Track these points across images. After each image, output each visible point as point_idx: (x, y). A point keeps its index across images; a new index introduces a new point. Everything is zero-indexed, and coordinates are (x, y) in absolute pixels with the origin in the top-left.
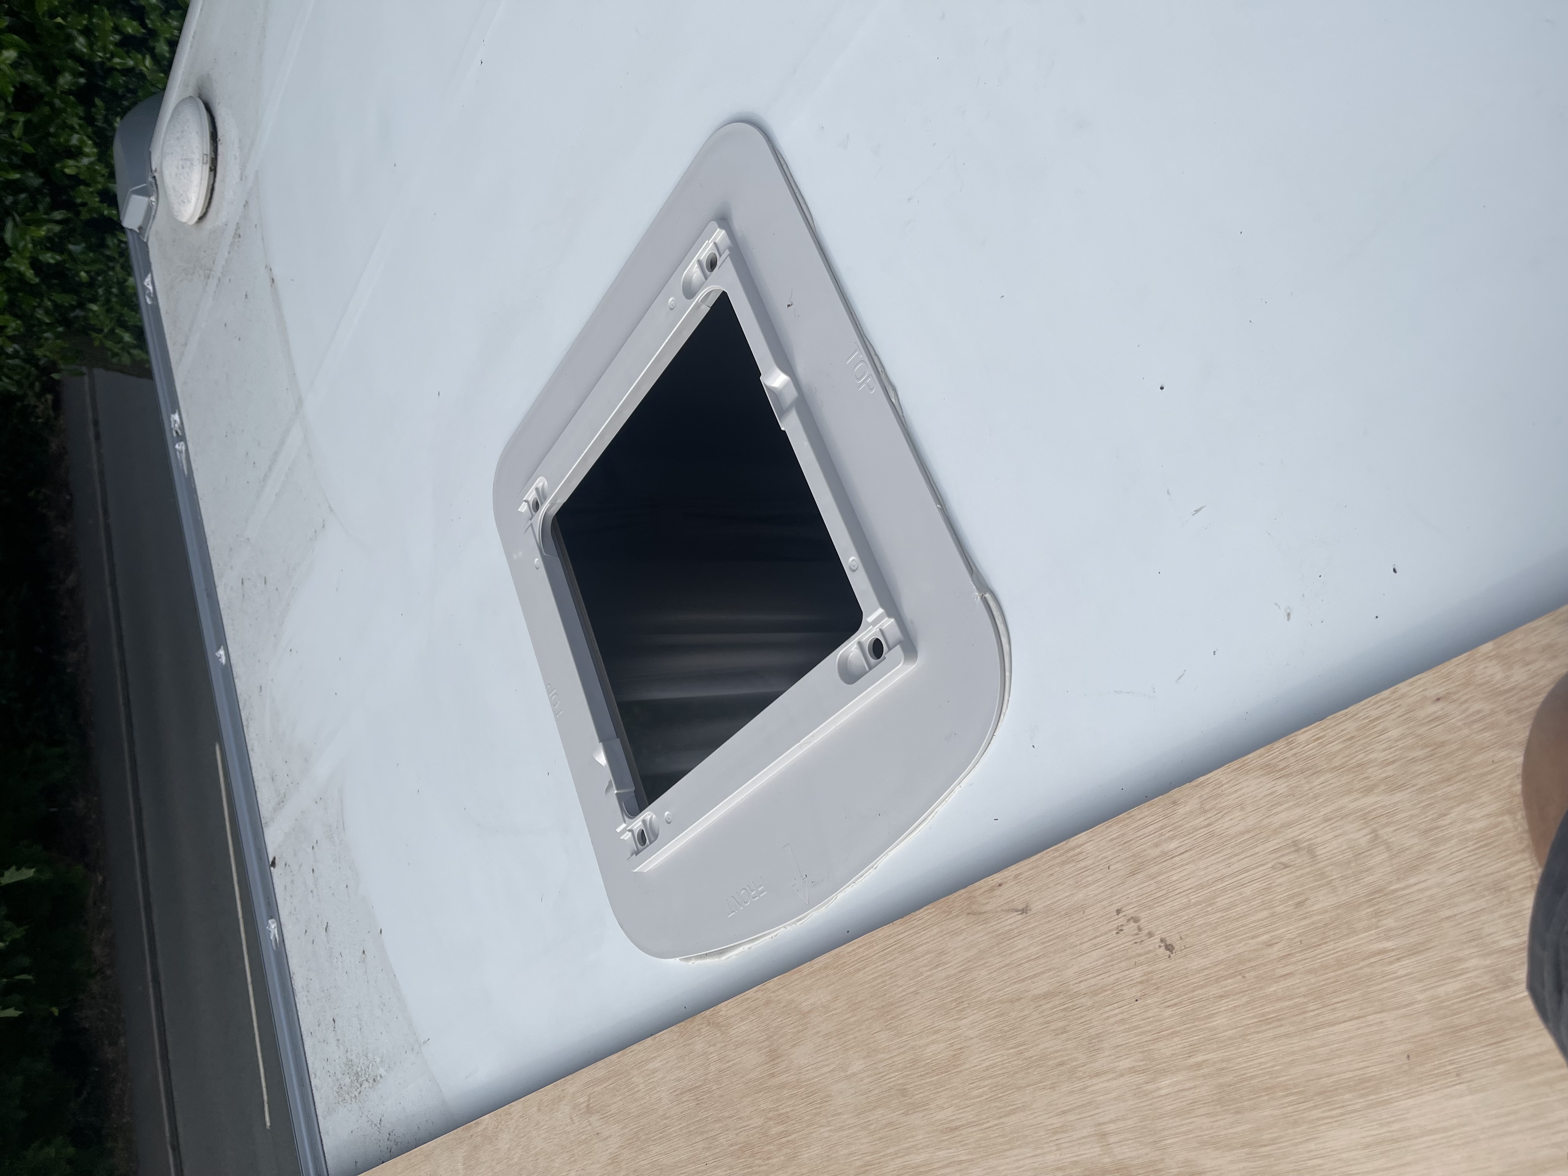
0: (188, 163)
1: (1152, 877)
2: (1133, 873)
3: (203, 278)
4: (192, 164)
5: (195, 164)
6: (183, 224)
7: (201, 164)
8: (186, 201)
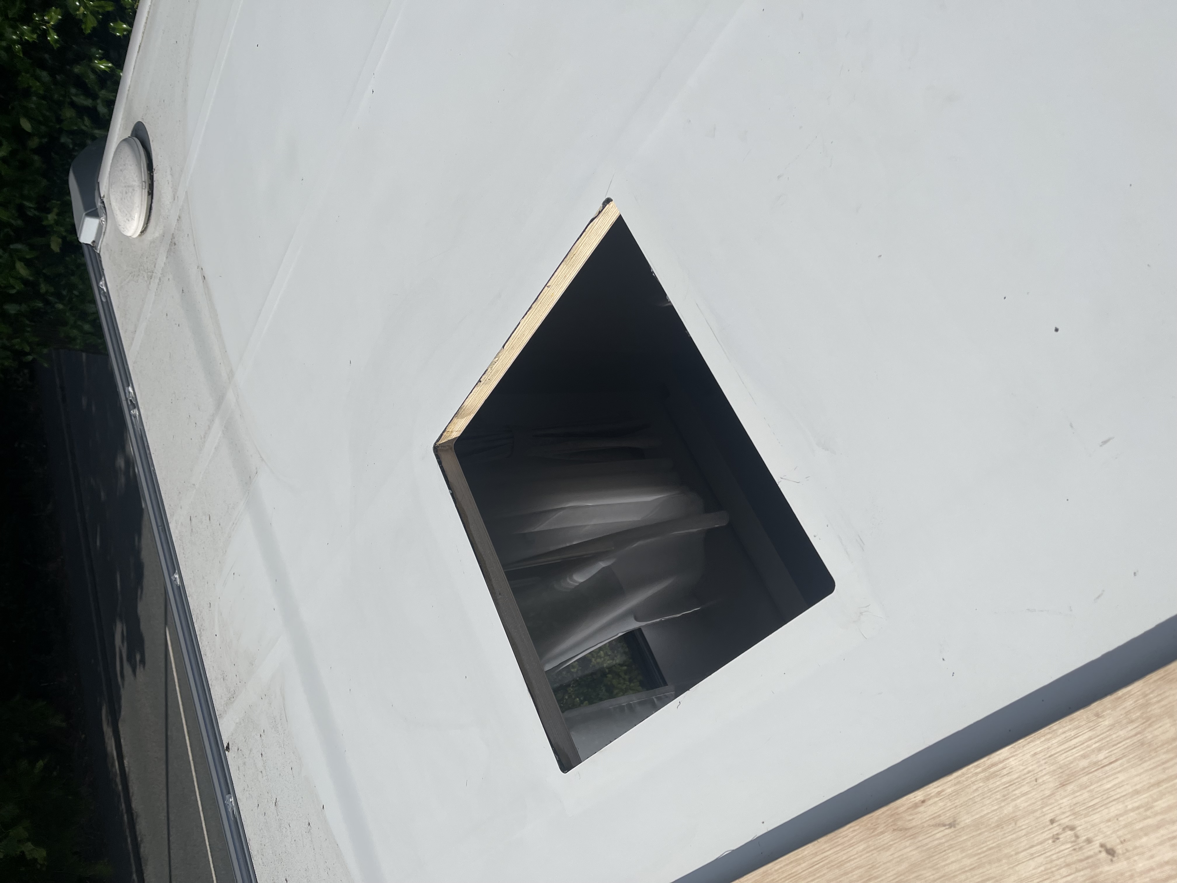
0: (131, 189)
1: (1083, 787)
2: (1063, 785)
3: (146, 278)
4: (133, 190)
5: (136, 189)
6: (128, 237)
7: (141, 189)
8: (130, 219)
